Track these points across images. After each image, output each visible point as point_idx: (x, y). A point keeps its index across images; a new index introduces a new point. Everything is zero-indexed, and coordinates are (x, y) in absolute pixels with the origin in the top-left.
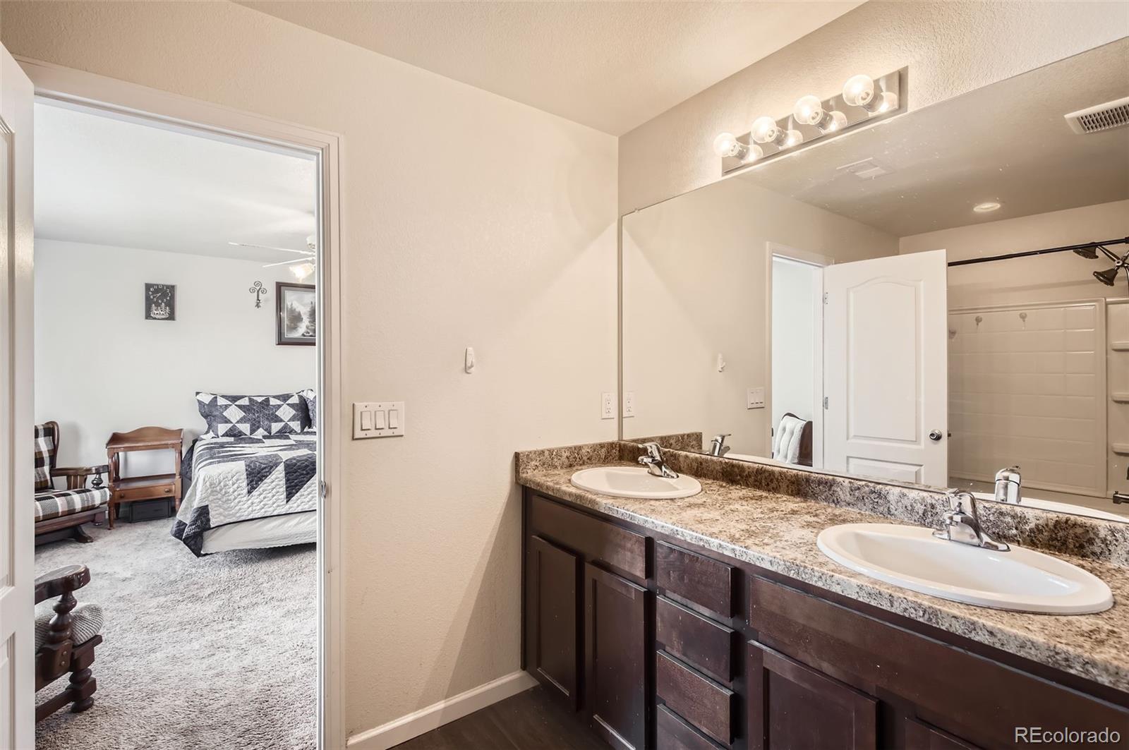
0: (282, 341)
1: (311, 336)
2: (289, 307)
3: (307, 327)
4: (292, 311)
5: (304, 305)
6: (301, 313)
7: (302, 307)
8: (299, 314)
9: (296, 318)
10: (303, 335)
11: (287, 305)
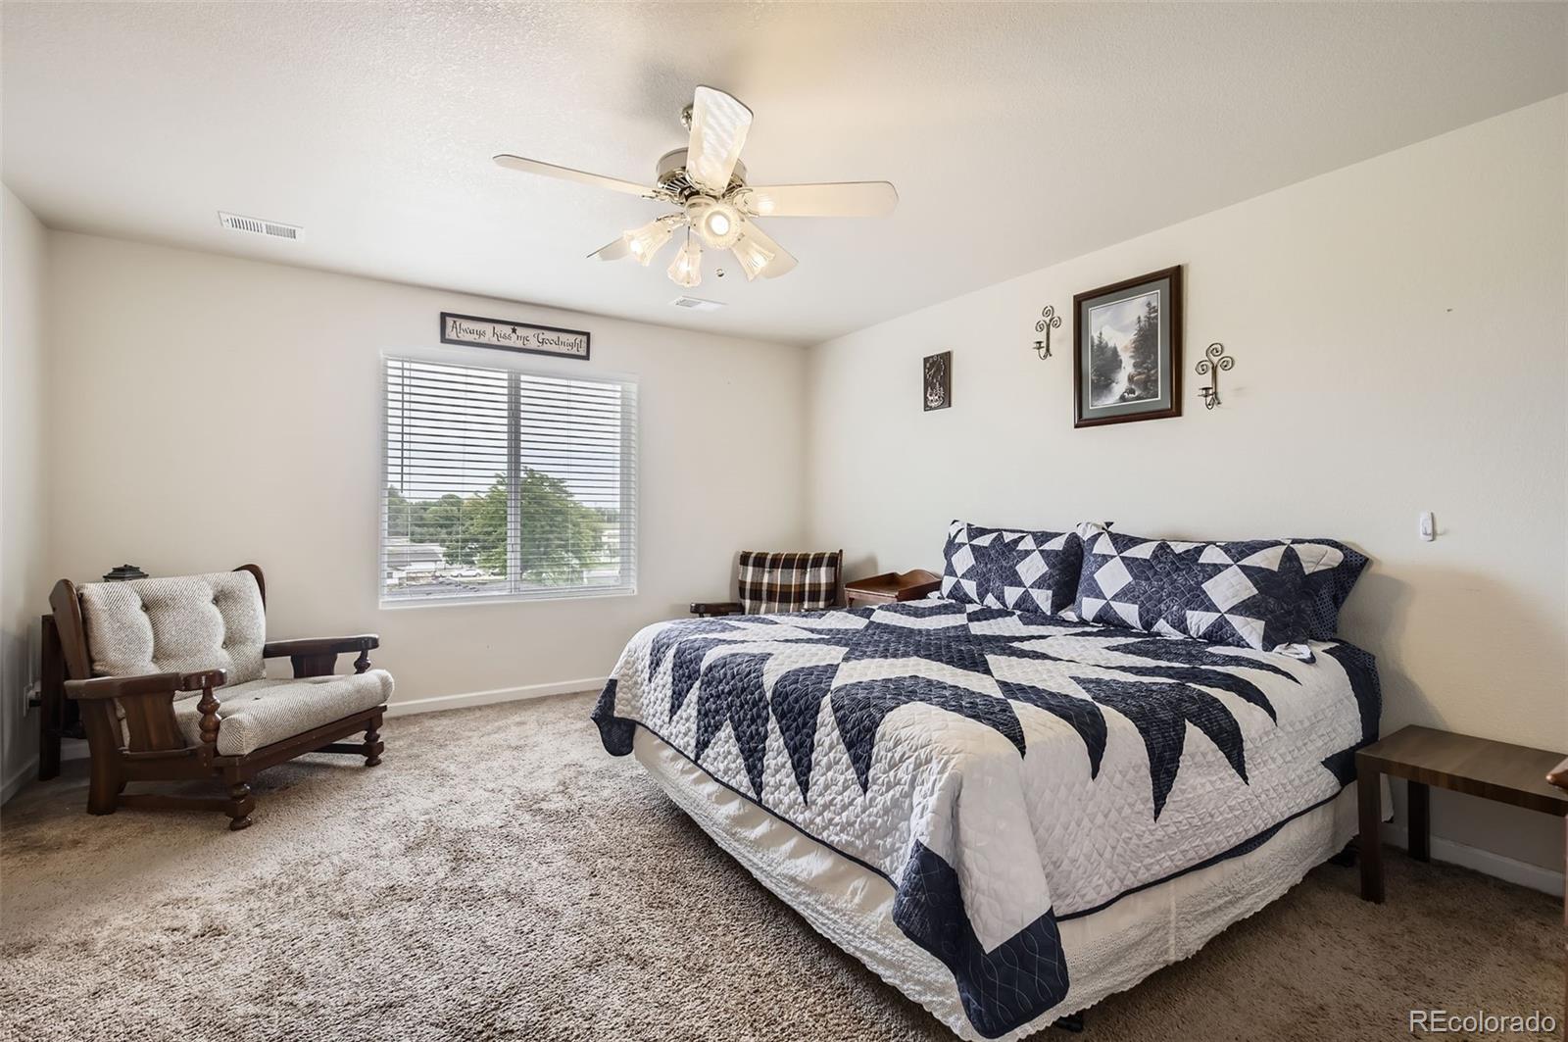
0: (1082, 422)
1: (1138, 398)
2: (1096, 342)
3: (1131, 379)
4: (1101, 348)
5: (1124, 329)
6: (1119, 349)
7: (1120, 335)
8: (1115, 351)
9: (1109, 362)
10: (1123, 398)
11: (1092, 338)
